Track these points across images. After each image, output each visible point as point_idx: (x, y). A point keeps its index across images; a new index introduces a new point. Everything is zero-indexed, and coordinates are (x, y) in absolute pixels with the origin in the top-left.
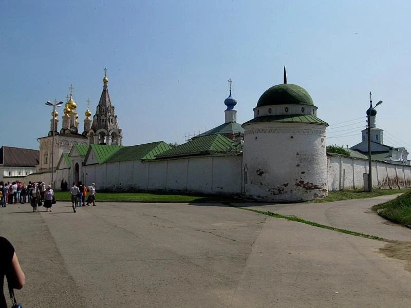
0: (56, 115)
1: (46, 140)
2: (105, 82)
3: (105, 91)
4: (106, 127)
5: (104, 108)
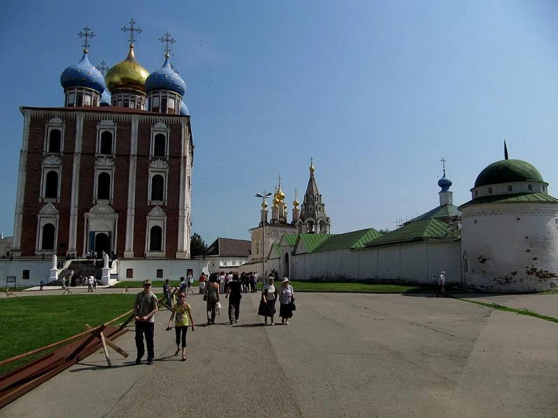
0: (266, 206)
1: (257, 231)
2: (312, 171)
3: (311, 180)
4: (314, 216)
5: (311, 196)
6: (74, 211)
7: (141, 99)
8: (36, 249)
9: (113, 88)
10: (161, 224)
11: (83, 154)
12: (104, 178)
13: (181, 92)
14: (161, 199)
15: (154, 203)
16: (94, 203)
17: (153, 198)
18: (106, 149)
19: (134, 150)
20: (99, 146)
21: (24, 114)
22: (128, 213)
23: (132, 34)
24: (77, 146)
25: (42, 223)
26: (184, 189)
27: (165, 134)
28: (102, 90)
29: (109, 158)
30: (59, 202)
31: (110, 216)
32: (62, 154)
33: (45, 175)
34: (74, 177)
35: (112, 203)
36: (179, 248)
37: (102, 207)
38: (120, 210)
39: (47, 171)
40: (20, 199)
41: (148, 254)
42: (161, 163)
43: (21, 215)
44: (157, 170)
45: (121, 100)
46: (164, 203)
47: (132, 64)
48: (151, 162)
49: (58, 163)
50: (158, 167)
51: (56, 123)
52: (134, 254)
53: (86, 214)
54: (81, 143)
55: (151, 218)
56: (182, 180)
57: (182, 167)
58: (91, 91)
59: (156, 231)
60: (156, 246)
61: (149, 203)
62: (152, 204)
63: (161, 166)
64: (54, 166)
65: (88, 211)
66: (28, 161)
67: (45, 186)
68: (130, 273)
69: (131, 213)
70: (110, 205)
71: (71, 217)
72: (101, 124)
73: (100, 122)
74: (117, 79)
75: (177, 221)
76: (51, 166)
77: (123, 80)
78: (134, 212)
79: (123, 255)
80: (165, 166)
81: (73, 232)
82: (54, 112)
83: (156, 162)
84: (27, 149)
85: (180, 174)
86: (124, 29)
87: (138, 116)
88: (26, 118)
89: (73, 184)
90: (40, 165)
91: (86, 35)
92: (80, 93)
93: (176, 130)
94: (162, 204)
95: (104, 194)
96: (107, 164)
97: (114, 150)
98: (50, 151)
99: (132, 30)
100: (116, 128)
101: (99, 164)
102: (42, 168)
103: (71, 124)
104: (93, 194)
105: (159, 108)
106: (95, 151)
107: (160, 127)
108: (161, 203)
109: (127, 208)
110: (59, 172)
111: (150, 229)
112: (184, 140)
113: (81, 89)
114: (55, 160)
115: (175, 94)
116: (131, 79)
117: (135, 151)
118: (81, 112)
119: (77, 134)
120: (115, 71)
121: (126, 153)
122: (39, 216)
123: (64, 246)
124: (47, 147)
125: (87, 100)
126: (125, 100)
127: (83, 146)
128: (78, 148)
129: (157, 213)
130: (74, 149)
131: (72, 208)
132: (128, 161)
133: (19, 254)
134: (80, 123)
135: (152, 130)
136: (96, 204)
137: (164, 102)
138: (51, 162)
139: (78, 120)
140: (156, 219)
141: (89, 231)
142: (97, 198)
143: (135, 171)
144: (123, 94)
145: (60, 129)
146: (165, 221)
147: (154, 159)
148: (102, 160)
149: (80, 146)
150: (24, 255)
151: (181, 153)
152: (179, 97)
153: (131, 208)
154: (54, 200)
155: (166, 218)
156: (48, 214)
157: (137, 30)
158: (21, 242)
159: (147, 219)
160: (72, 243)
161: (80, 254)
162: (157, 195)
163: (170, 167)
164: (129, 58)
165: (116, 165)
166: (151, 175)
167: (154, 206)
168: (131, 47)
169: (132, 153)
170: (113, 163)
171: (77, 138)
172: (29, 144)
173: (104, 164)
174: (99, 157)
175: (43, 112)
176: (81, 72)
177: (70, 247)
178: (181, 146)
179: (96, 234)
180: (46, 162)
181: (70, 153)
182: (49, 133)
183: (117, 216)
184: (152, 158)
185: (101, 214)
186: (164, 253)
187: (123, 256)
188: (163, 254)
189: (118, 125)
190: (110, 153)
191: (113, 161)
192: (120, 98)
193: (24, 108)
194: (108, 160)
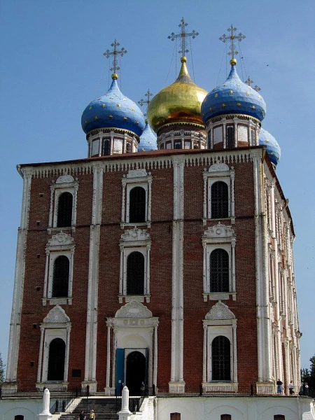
6: (92, 316)
7: (200, 136)
8: (39, 379)
9: (158, 126)
10: (229, 332)
11: (103, 225)
12: (136, 261)
13: (258, 114)
14: (225, 288)
15: (214, 296)
16: (121, 302)
17: (213, 289)
18: (137, 215)
19: (179, 213)
20: (126, 212)
21: (23, 176)
22: (174, 317)
23: (183, 41)
24: (94, 214)
25: (48, 337)
27: (226, 181)
28: (139, 130)
29: (142, 228)
30: (70, 304)
31: (146, 322)
32: (74, 228)
33: (52, 262)
34: (91, 262)
35: (148, 301)
36: (260, 375)
37: (134, 307)
38: (161, 312)
39: (54, 257)
41: (208, 385)
42: (223, 229)
43: (19, 327)
44: (216, 241)
45: (170, 142)
46: (231, 296)
47: (184, 85)
48: (206, 228)
49: (69, 242)
50: (218, 235)
51: (66, 182)
52: (186, 387)
53: (109, 321)
54: (100, 209)
55: (211, 322)
56: (258, 254)
57: (257, 233)
58: (124, 133)
59: (221, 345)
60: (221, 373)
61: (205, 297)
62: (211, 298)
63: (223, 235)
64: (63, 248)
65: (113, 316)
66: (27, 242)
67: (51, 280)
68: (176, 419)
69: (177, 315)
70: (145, 303)
71: (88, 327)
72: (129, 176)
73: (127, 173)
74: (163, 111)
75: (254, 327)
76: (59, 248)
77: (171, 111)
78: (182, 313)
79: (167, 388)
80: (230, 234)
81: (91, 350)
82: (63, 167)
83: (214, 228)
84: (27, 225)
85: (254, 244)
87: (182, 157)
88: (26, 181)
89: (91, 273)
90: (44, 247)
91: (115, 53)
92: (107, 138)
93: (244, 173)
94: (227, 298)
95: (135, 287)
96: (139, 238)
97: (148, 215)
98: (58, 226)
99: (183, 35)
100: (150, 180)
101: (128, 238)
102: (47, 251)
103: (85, 181)
104: (118, 289)
105: (223, 142)
106: (120, 219)
107: (219, 170)
108: (225, 296)
109: (171, 308)
110: (70, 256)
111: (210, 342)
113: (109, 131)
114: (64, 239)
115: (248, 119)
116: (183, 108)
118: (99, 162)
119: (95, 196)
120: (161, 98)
121: (166, 218)
122: (42, 327)
123: (78, 373)
124: (53, 219)
125: (118, 147)
126: (175, 141)
127: (103, 213)
128: (97, 218)
129: (220, 314)
130: (91, 219)
131: (89, 313)
132: (170, 230)
133: (14, 388)
134: (98, 178)
135: (205, 177)
136: (124, 303)
137: (231, 133)
138: (60, 242)
139: (95, 174)
140: (220, 323)
141: (115, 348)
142: (125, 293)
143: (181, 244)
144: (173, 132)
145: (71, 191)
146: (235, 326)
147: (210, 223)
148: (131, 232)
149: (100, 213)
150: (22, 391)
151: (254, 209)
152: (255, 122)
153: (178, 308)
154: (63, 301)
155: (235, 321)
156: (56, 325)
157: (190, 35)
158: (18, 370)
159: (205, 325)
160: (90, 371)
161: (101, 388)
162: (220, 283)
163: (238, 235)
164: (181, 77)
165: (153, 239)
166: (208, 251)
167: (215, 302)
168: (183, 61)
169: (176, 217)
170: (148, 235)
171: (95, 201)
172: (30, 219)
173: (135, 239)
174: (127, 228)
175: (48, 168)
176: (106, 107)
177: (86, 376)
179: (127, 353)
180: (52, 242)
181: (85, 226)
182: (56, 199)
183: (156, 321)
184: (208, 222)
185: (132, 319)
186: (236, 385)
187: (168, 391)
188: (233, 386)
189: (152, 175)
190: (143, 220)
191: (147, 232)
192: (168, 139)
193: (23, 166)
194: (140, 231)
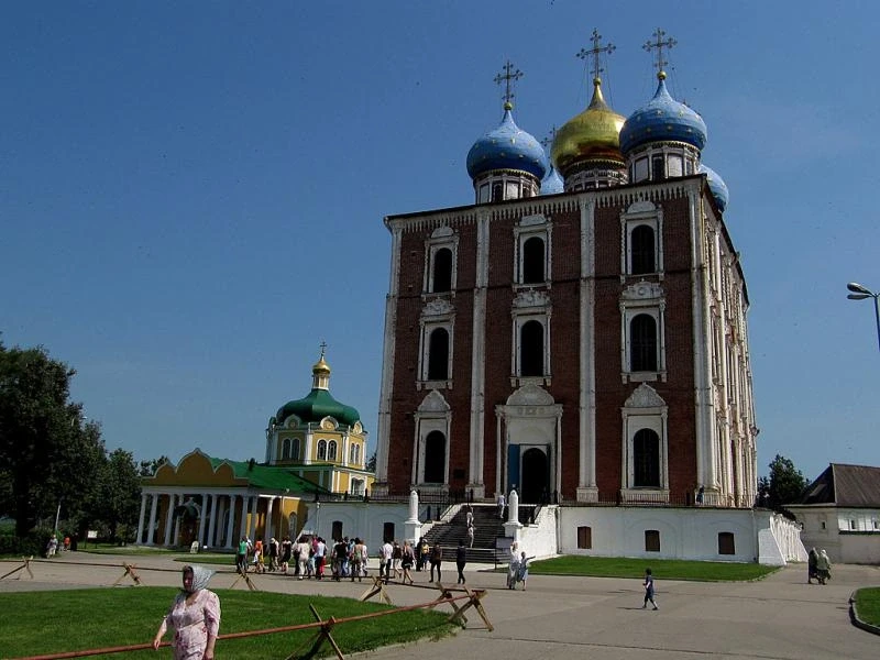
6: (477, 403)
8: (414, 480)
10: (657, 424)
11: (490, 288)
13: (695, 139)
14: (652, 367)
15: (637, 377)
16: (514, 385)
17: (636, 367)
18: (534, 273)
19: (588, 267)
20: (519, 269)
21: (391, 230)
22: (582, 404)
23: (597, 59)
24: (479, 274)
25: (424, 430)
26: (704, 342)
27: (652, 224)
28: (539, 172)
29: (539, 290)
30: (451, 388)
31: (546, 410)
32: (453, 293)
33: (427, 337)
34: (475, 335)
35: (549, 384)
36: (700, 479)
37: (530, 392)
38: (566, 397)
39: (429, 329)
40: (387, 385)
41: (628, 492)
42: (648, 288)
43: (389, 416)
44: (638, 304)
46: (659, 377)
47: (598, 113)
48: (624, 287)
49: (448, 310)
50: (641, 297)
51: (444, 235)
52: (599, 495)
53: (499, 408)
54: (487, 268)
55: (633, 411)
56: (697, 320)
57: (695, 292)
58: (519, 175)
59: (646, 442)
60: (647, 477)
61: (624, 377)
62: (632, 380)
63: (648, 295)
64: (441, 318)
65: (504, 403)
66: (398, 313)
67: (426, 358)
68: (584, 536)
69: (587, 401)
70: (545, 387)
71: (473, 416)
72: (522, 224)
73: (520, 220)
74: (570, 146)
75: (691, 418)
76: (435, 319)
77: (580, 146)
78: (593, 399)
79: (574, 495)
80: (656, 294)
81: (477, 446)
82: (440, 217)
83: (636, 287)
84: (396, 291)
85: (691, 307)
86: (582, 54)
87: (591, 196)
88: (395, 236)
89: (475, 348)
90: (418, 317)
91: (508, 77)
92: (498, 182)
93: (676, 212)
94: (654, 379)
95: (532, 366)
96: (537, 303)
97: (548, 273)
98: (435, 290)
99: (596, 51)
100: (549, 227)
101: (521, 304)
102: (422, 323)
103: (467, 233)
104: (511, 368)
105: (648, 179)
106: (512, 279)
107: (642, 211)
108: (653, 377)
109: (579, 393)
110: (450, 329)
111: (631, 436)
112: (697, 229)
113: (500, 174)
114: (442, 307)
115: (683, 146)
116: (596, 142)
117: (590, 268)
118: (484, 208)
119: (479, 251)
120: (568, 131)
121: (571, 275)
122: (417, 417)
123: (461, 474)
124: (429, 283)
125: (512, 191)
126: (587, 184)
127: (490, 273)
128: (482, 279)
129: (644, 400)
130: (474, 281)
131: (474, 399)
132: (577, 292)
133: (387, 490)
134: (484, 228)
135: (623, 220)
136: (518, 387)
137: (659, 166)
138: (437, 311)
139: (480, 224)
140: (644, 413)
141: (507, 442)
142: (519, 374)
143: (592, 309)
144: (583, 173)
145: (450, 247)
146: (665, 416)
147: (631, 281)
148: (525, 296)
149: (486, 273)
150: (395, 494)
151: (691, 259)
152: (692, 150)
153: (588, 392)
154: (442, 384)
155: (665, 409)
156: (433, 415)
157: (605, 49)
158: (389, 469)
159: (624, 415)
160: (476, 471)
161: (490, 493)
162: (644, 360)
163: (669, 295)
164: (594, 103)
165: (554, 304)
166: (628, 317)
167: (637, 385)
168: (596, 83)
169: (584, 275)
170: (548, 299)
171: (480, 258)
172: (400, 282)
173: (531, 304)
174: (520, 290)
175: (422, 219)
176: (497, 144)
177: (471, 478)
178: (690, 244)
179: (523, 450)
180: (427, 312)
181: (467, 289)
182: (432, 258)
183: (559, 409)
184: (628, 279)
185: (529, 406)
186: (668, 492)
187: (575, 498)
188: (664, 494)
189: (554, 220)
190: (541, 280)
191: (547, 295)
192: (578, 183)
193: (391, 218)
194: (537, 294)
